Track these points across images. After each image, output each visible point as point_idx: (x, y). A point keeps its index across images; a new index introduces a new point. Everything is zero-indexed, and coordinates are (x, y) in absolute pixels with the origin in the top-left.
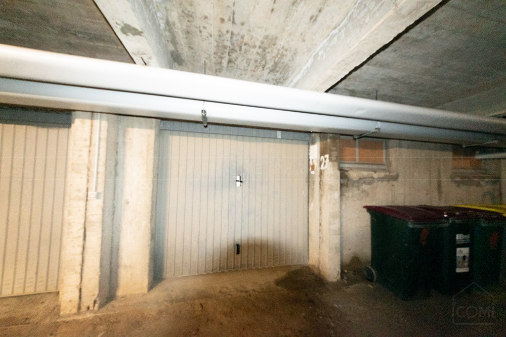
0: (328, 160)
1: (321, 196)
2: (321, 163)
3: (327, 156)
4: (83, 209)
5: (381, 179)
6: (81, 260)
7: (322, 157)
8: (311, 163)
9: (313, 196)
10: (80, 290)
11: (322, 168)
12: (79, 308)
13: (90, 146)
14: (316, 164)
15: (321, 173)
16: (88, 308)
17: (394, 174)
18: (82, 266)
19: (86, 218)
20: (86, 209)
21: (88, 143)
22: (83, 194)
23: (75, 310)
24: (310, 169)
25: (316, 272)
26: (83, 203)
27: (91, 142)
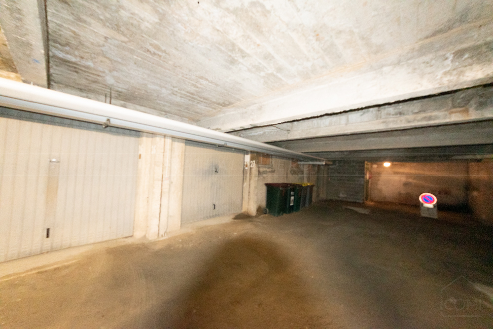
0: (254, 163)
1: (250, 180)
2: (251, 164)
3: (254, 161)
4: (160, 185)
5: (269, 172)
6: (159, 211)
7: (252, 162)
8: (245, 163)
9: (246, 179)
10: (159, 226)
11: (251, 166)
12: (158, 236)
13: (164, 152)
14: (248, 164)
15: (251, 168)
16: (162, 235)
17: (273, 170)
18: (160, 214)
19: (162, 189)
20: (162, 185)
21: (163, 151)
22: (160, 178)
23: (156, 237)
24: (245, 166)
25: (246, 214)
26: (160, 182)
27: (164, 150)
